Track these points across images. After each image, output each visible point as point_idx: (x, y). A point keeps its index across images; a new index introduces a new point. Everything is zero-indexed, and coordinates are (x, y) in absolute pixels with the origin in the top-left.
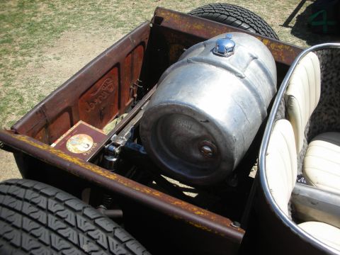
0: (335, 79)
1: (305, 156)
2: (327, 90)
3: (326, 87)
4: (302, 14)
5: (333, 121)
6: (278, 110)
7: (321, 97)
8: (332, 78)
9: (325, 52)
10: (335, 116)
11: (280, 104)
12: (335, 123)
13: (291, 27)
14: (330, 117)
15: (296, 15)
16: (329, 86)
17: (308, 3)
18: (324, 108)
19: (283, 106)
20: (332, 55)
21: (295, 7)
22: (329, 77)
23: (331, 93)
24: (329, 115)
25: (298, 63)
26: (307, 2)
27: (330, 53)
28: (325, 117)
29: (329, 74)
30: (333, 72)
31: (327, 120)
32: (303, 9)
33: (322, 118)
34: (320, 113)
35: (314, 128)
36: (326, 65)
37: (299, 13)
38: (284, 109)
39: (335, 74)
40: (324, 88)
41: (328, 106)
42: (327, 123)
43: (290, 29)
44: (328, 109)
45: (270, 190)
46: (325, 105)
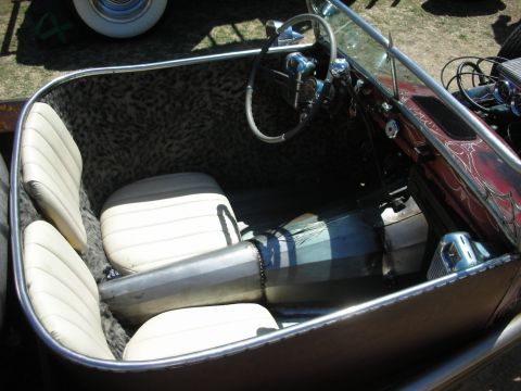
0: (88, 121)
1: (101, 238)
2: (87, 140)
3: (82, 136)
4: (22, 26)
5: (116, 173)
6: (20, 213)
7: (82, 152)
8: (84, 121)
9: (56, 93)
10: (114, 167)
11: (20, 201)
12: (120, 174)
13: (13, 53)
14: (109, 171)
15: (15, 31)
16: (86, 134)
17: (25, 5)
18: (95, 164)
19: (27, 201)
20: (67, 92)
21: (7, 18)
22: (79, 121)
23: (92, 142)
24: (106, 168)
25: (23, 129)
26: (22, 4)
27: (63, 91)
28: (103, 174)
29: (76, 118)
30: (82, 113)
31: (108, 176)
32: (21, 18)
33: (99, 177)
34: (92, 173)
35: (96, 194)
36: (66, 108)
37: (17, 26)
38: (31, 204)
39: (85, 115)
40: (80, 139)
41: (99, 158)
42: (109, 179)
43: (13, 57)
44: (101, 161)
45: (52, 334)
46: (94, 159)
